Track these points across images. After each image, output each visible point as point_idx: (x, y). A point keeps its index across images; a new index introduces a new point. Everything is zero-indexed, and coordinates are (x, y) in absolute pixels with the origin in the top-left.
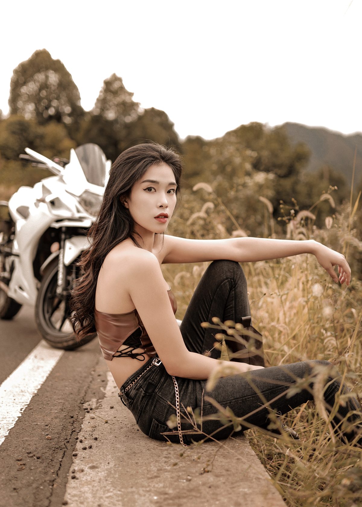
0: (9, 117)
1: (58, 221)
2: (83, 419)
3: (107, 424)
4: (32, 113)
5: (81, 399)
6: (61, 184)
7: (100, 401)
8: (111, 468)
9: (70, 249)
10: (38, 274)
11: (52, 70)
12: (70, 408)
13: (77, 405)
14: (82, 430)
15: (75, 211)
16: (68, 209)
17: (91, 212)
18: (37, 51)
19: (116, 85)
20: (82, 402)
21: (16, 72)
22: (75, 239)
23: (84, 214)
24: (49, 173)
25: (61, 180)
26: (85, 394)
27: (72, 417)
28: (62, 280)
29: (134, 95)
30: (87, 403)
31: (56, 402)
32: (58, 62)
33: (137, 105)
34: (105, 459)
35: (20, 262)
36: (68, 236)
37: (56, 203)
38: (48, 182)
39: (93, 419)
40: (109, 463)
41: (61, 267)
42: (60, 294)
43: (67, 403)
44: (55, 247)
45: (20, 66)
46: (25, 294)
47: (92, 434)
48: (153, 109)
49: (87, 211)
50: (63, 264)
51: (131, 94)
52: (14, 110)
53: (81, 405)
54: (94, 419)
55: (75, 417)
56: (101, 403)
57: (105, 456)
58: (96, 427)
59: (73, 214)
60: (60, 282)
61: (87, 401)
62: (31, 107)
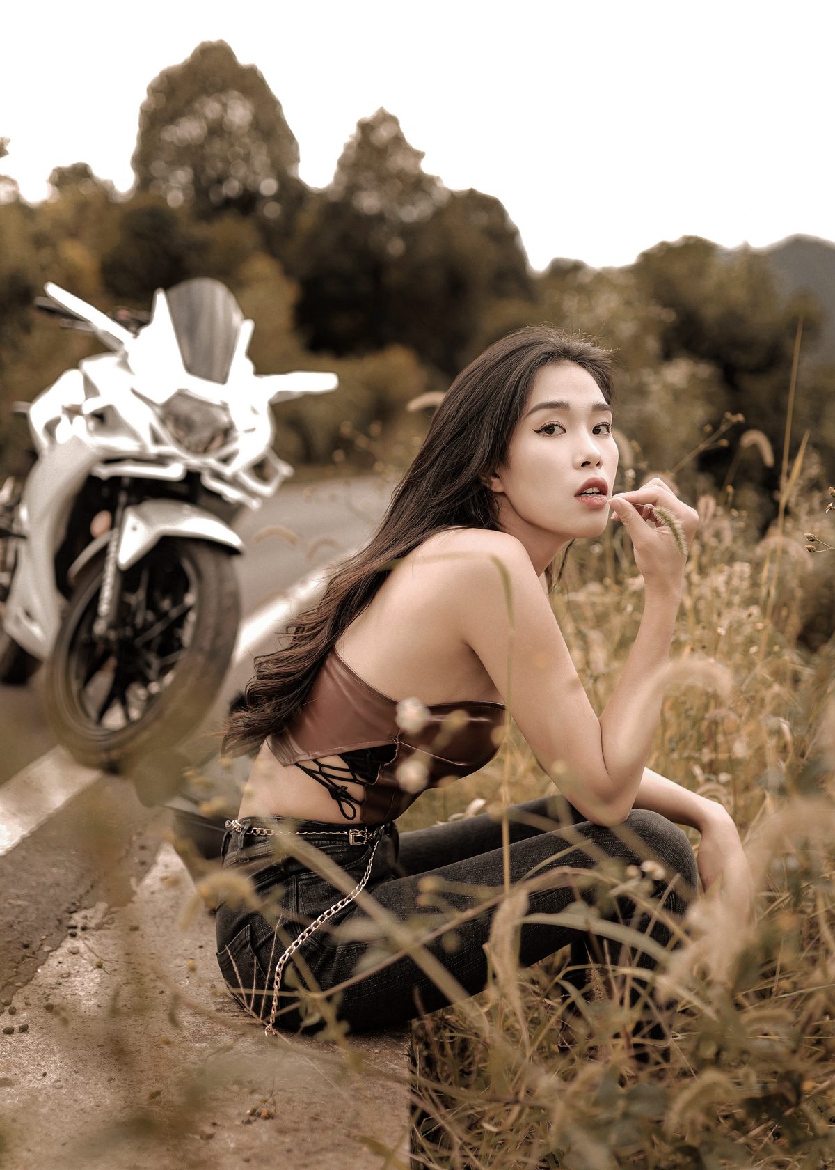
0: (131, 197)
1: (109, 461)
2: (51, 954)
3: (100, 969)
4: (184, 189)
5: (74, 900)
6: (122, 372)
7: (114, 909)
8: (44, 1087)
9: (134, 529)
10: (63, 585)
11: (238, 90)
12: (32, 923)
13: (56, 916)
14: (34, 982)
15: (147, 437)
16: (134, 435)
17: (189, 442)
18: (203, 44)
19: (384, 133)
20: (73, 908)
21: (154, 90)
22: (149, 507)
23: (170, 448)
24: (99, 346)
25: (124, 364)
26: (89, 887)
27: (26, 946)
28: (107, 604)
29: (425, 157)
30: (83, 913)
31: (6, 905)
32: (252, 72)
33: (432, 181)
34: (43, 1063)
35: (29, 552)
36: (133, 499)
37: (109, 418)
38: (97, 368)
39: (74, 954)
40: (45, 1074)
41: (110, 571)
42: (101, 637)
43: (30, 910)
44: (100, 522)
45: (165, 78)
46: (36, 630)
47: (49, 995)
48: (472, 193)
49: (178, 441)
50: (115, 566)
51: (419, 155)
52: (145, 181)
53: (67, 915)
54: (76, 956)
55: (34, 947)
56: (114, 915)
57: (47, 1056)
58: (69, 975)
59: (143, 447)
60: (104, 607)
61: (85, 908)
62: (183, 176)
